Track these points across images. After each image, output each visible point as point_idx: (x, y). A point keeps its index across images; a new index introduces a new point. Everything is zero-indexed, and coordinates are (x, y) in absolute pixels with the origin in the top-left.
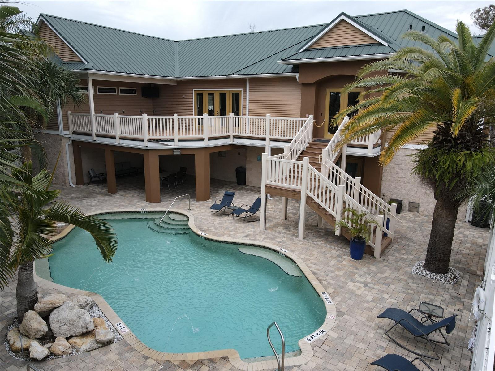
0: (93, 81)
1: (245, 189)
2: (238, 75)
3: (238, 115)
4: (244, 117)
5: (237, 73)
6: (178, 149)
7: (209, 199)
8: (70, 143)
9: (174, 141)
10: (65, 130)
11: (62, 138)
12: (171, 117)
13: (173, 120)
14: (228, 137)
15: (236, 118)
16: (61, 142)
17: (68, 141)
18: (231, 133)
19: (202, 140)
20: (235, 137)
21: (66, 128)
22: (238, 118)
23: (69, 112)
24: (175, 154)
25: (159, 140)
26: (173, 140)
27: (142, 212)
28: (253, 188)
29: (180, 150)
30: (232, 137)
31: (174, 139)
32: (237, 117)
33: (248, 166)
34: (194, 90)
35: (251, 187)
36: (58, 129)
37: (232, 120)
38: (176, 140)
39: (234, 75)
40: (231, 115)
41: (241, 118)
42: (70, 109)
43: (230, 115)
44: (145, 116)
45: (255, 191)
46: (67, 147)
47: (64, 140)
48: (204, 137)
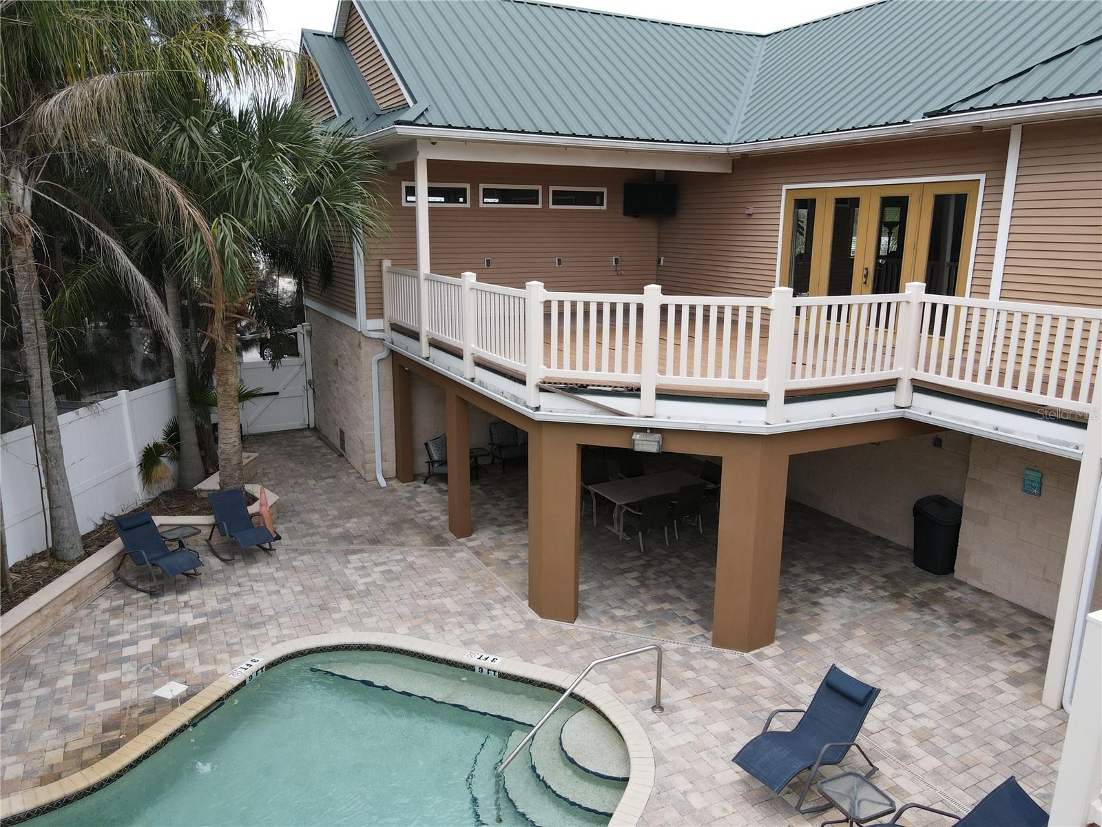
0: (431, 164)
1: (946, 602)
2: (972, 109)
3: (951, 291)
4: (977, 302)
5: (966, 106)
6: (654, 431)
7: (768, 639)
8: (383, 354)
9: (639, 396)
10: (370, 316)
11: (362, 339)
12: (633, 299)
13: (640, 309)
14: (889, 385)
15: (934, 306)
16: (359, 351)
17: (380, 349)
18: (904, 370)
19: (759, 401)
20: (919, 387)
21: (376, 310)
22: (946, 307)
23: (387, 264)
24: (638, 448)
25: (582, 386)
26: (633, 392)
27: (481, 669)
28: (985, 606)
29: (658, 436)
30: (904, 387)
31: (639, 390)
32: (940, 299)
33: (971, 502)
34: (785, 187)
35: (975, 598)
36: (352, 312)
37: (915, 311)
38: (648, 393)
39: (950, 112)
40: (914, 290)
41: (958, 308)
42: (386, 255)
43: (908, 292)
44: (536, 291)
45: (992, 624)
46: (374, 367)
47: (366, 347)
48: (766, 390)
